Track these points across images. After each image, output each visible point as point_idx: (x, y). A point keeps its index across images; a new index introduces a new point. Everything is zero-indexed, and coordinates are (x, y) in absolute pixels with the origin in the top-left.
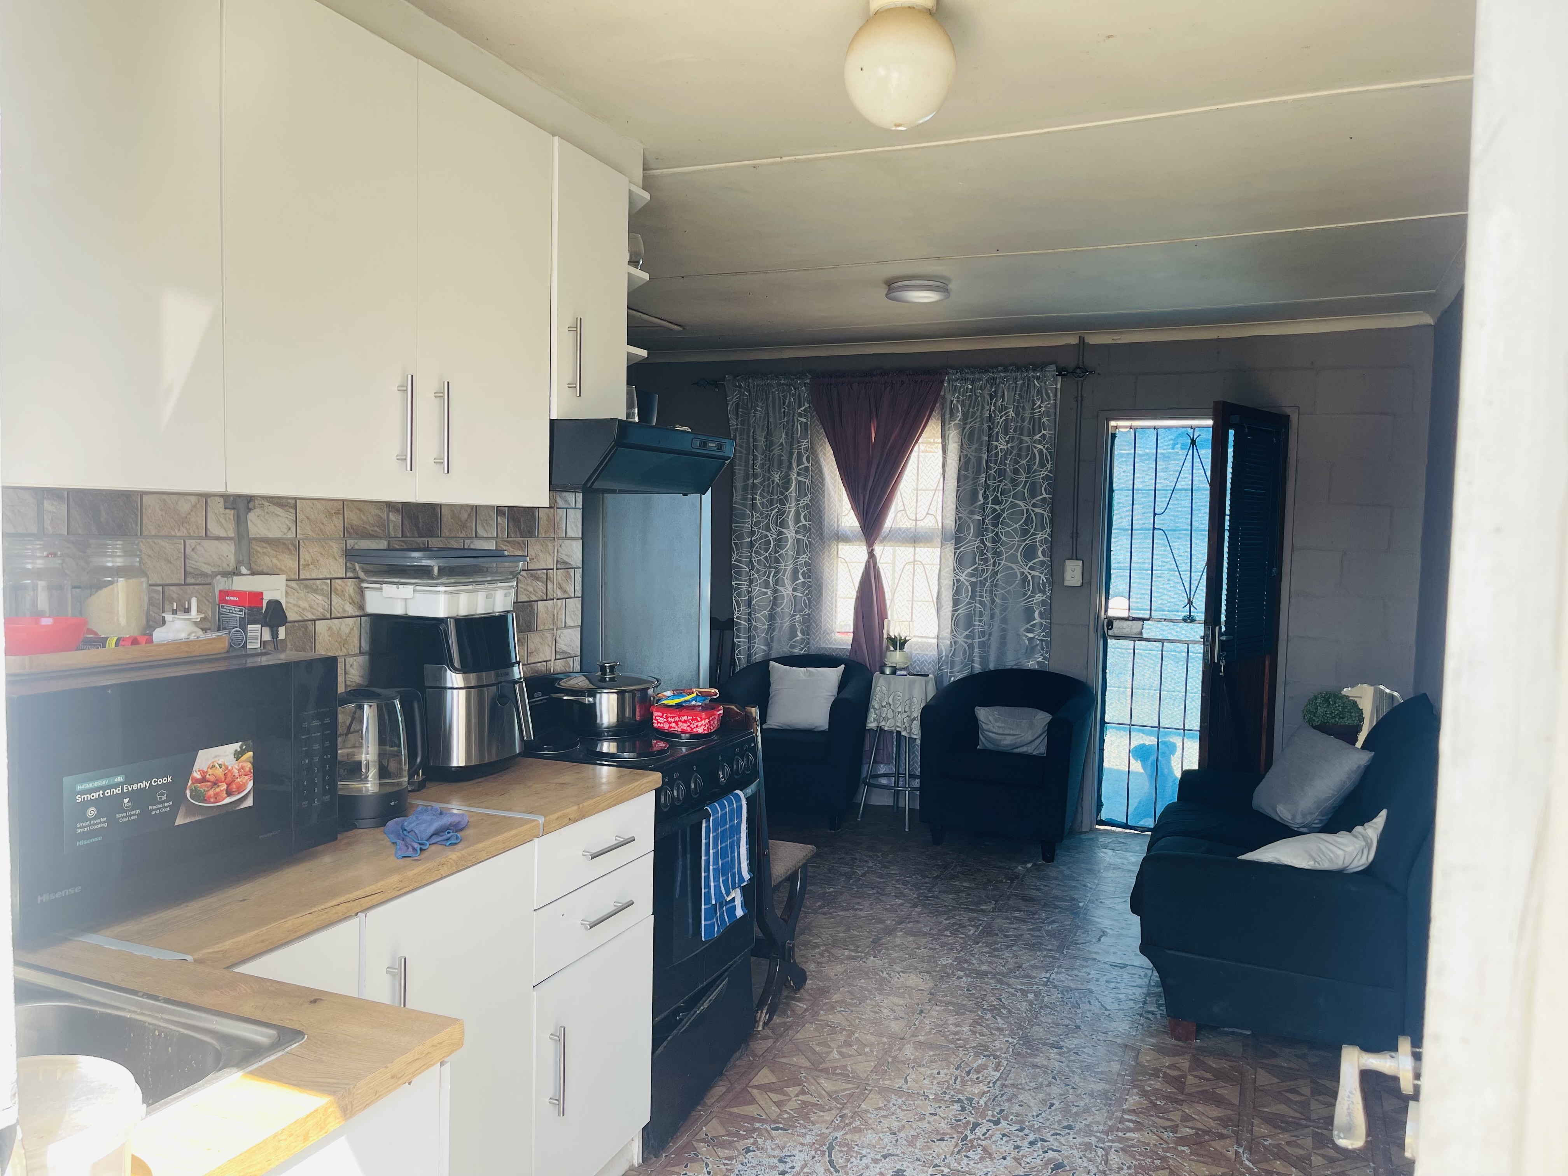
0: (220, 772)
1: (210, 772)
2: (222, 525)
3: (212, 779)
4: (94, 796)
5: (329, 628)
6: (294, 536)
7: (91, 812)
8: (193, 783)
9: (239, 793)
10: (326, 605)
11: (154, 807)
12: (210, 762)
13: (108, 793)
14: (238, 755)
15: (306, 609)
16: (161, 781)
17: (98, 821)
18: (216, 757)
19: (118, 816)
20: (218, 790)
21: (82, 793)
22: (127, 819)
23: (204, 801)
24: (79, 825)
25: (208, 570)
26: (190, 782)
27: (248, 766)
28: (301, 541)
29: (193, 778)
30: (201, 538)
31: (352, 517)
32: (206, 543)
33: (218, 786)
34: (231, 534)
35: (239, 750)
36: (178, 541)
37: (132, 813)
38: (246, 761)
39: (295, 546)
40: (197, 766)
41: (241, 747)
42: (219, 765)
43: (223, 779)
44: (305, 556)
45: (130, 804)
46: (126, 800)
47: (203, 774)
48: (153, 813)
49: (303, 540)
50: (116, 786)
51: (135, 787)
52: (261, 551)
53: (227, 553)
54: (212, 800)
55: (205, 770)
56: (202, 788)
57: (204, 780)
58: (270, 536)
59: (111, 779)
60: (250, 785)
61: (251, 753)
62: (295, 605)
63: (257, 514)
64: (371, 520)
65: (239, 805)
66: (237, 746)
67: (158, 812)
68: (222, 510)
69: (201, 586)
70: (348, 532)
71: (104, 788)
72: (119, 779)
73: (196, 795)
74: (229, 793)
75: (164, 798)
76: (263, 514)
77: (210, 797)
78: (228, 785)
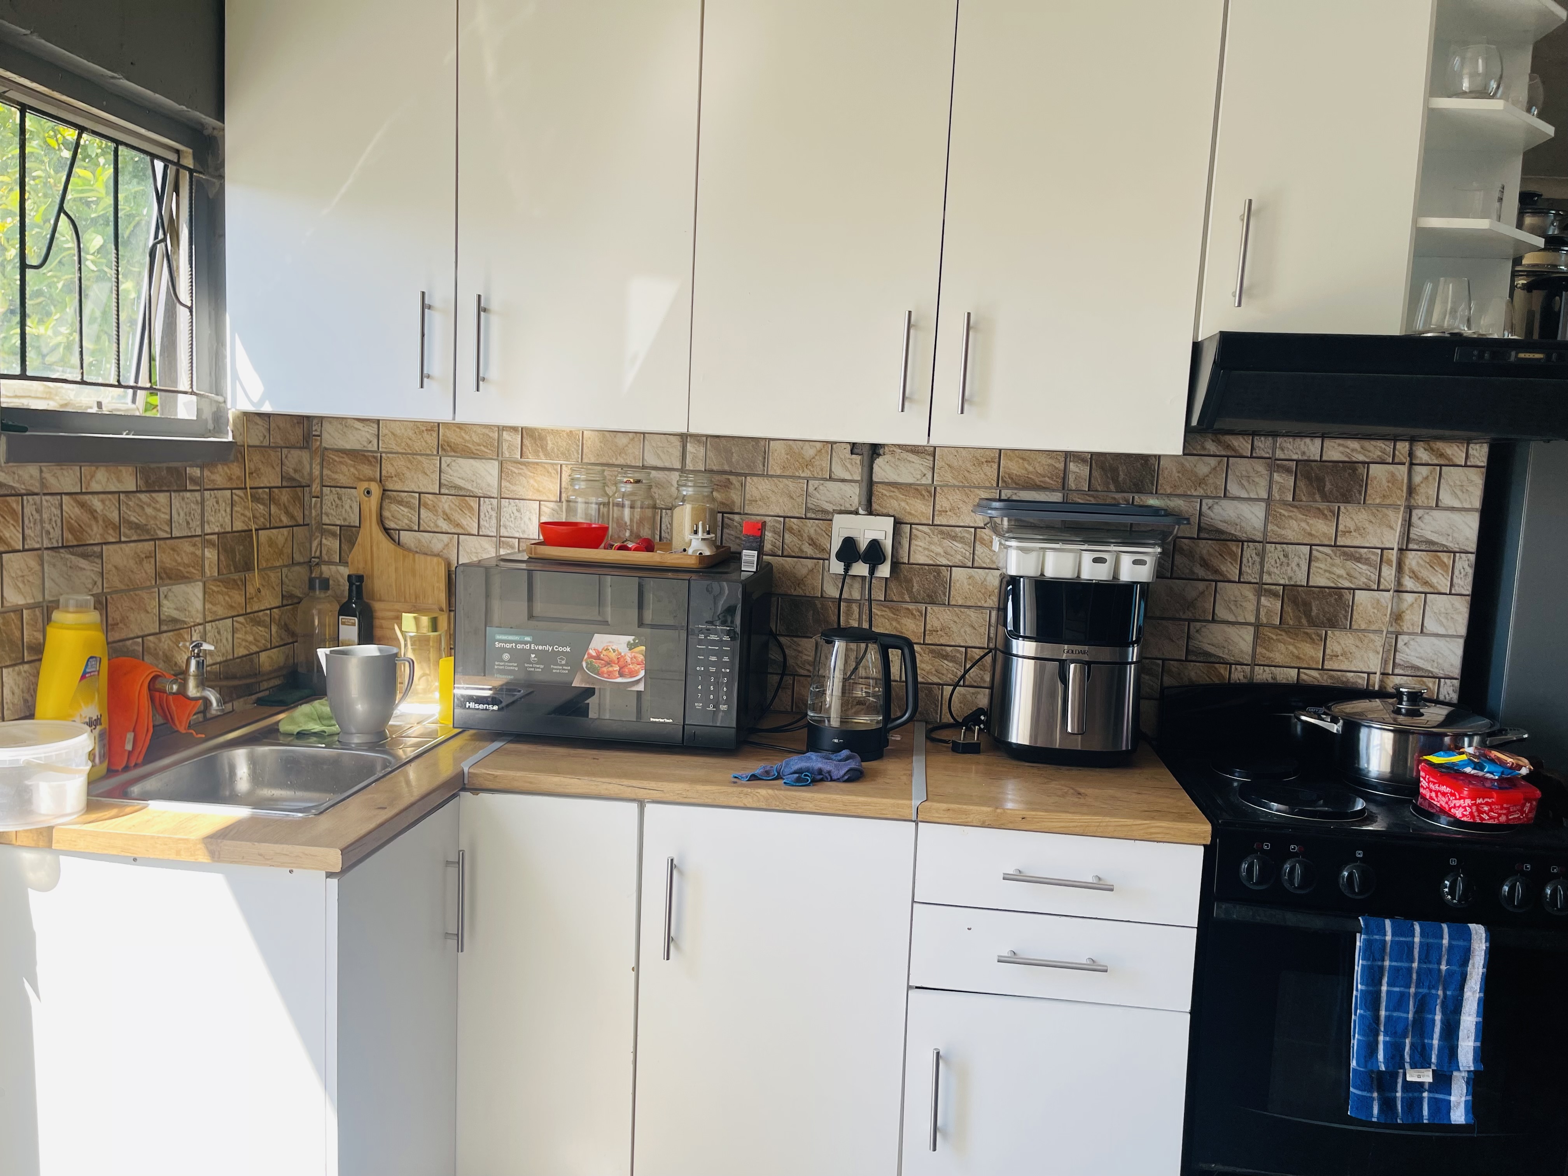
0: (613, 656)
1: (604, 653)
2: (847, 469)
3: (606, 658)
4: (508, 646)
5: (970, 578)
6: (930, 482)
7: (506, 656)
8: (589, 658)
9: (631, 677)
10: (968, 554)
11: (555, 667)
12: (605, 645)
13: (519, 646)
14: (631, 647)
15: (940, 554)
16: (561, 649)
17: (511, 664)
18: (610, 642)
19: (526, 665)
20: (611, 669)
21: (500, 641)
22: (533, 669)
23: (598, 674)
24: (497, 663)
25: (830, 508)
26: (586, 656)
27: (641, 658)
28: (938, 488)
29: (589, 654)
30: (825, 479)
31: (1012, 467)
32: (830, 484)
33: (612, 666)
34: (857, 477)
35: (632, 642)
36: (801, 481)
37: (538, 666)
38: (640, 652)
39: (929, 492)
40: (592, 646)
41: (634, 640)
42: (613, 650)
43: (616, 662)
44: (942, 502)
45: (536, 659)
46: (533, 656)
47: (599, 653)
48: (554, 671)
49: (941, 486)
50: (526, 643)
51: (540, 648)
52: (888, 495)
53: (853, 494)
54: (606, 676)
55: (600, 650)
56: (597, 664)
57: (598, 657)
58: (900, 480)
59: (522, 637)
60: (642, 673)
61: (643, 648)
62: (925, 549)
63: (886, 460)
64: (1040, 470)
65: (630, 687)
66: (630, 638)
67: (558, 671)
68: (848, 455)
69: (821, 521)
70: (1004, 481)
71: (517, 642)
72: (528, 639)
73: (591, 667)
74: (621, 675)
75: (564, 662)
76: (893, 460)
77: (603, 673)
78: (621, 668)
